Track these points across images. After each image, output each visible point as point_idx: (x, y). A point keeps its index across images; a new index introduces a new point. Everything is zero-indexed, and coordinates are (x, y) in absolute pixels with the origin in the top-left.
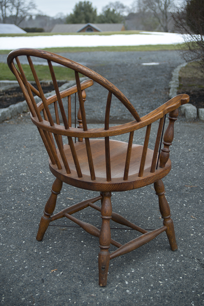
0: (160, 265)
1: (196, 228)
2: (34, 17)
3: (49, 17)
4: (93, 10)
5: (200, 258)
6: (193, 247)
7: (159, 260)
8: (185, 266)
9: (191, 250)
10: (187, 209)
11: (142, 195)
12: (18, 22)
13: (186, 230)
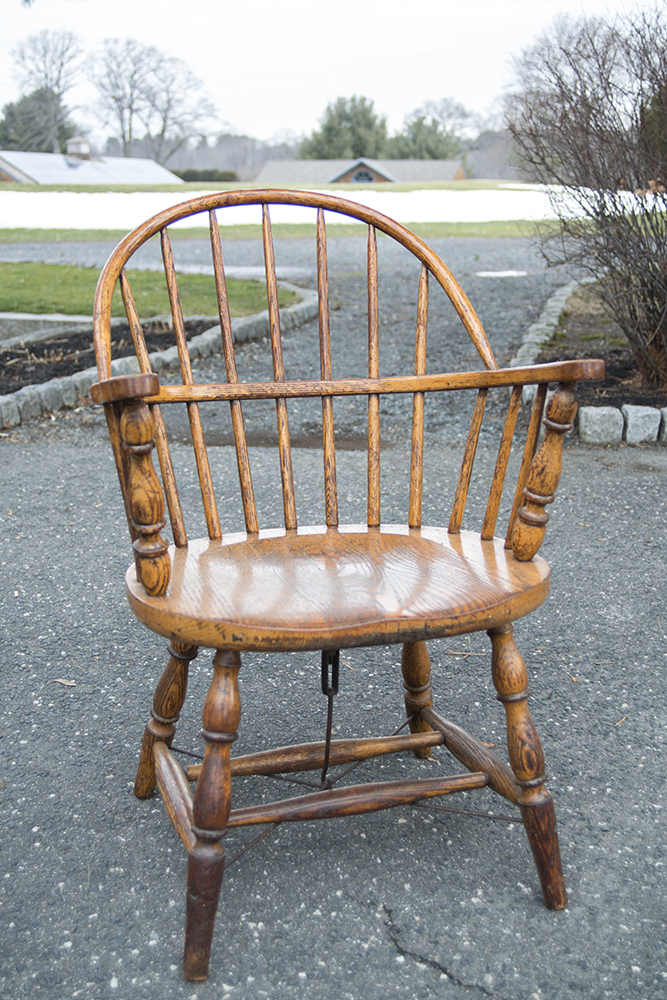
2: (212, 141)
3: (254, 141)
4: (378, 122)
12: (165, 152)
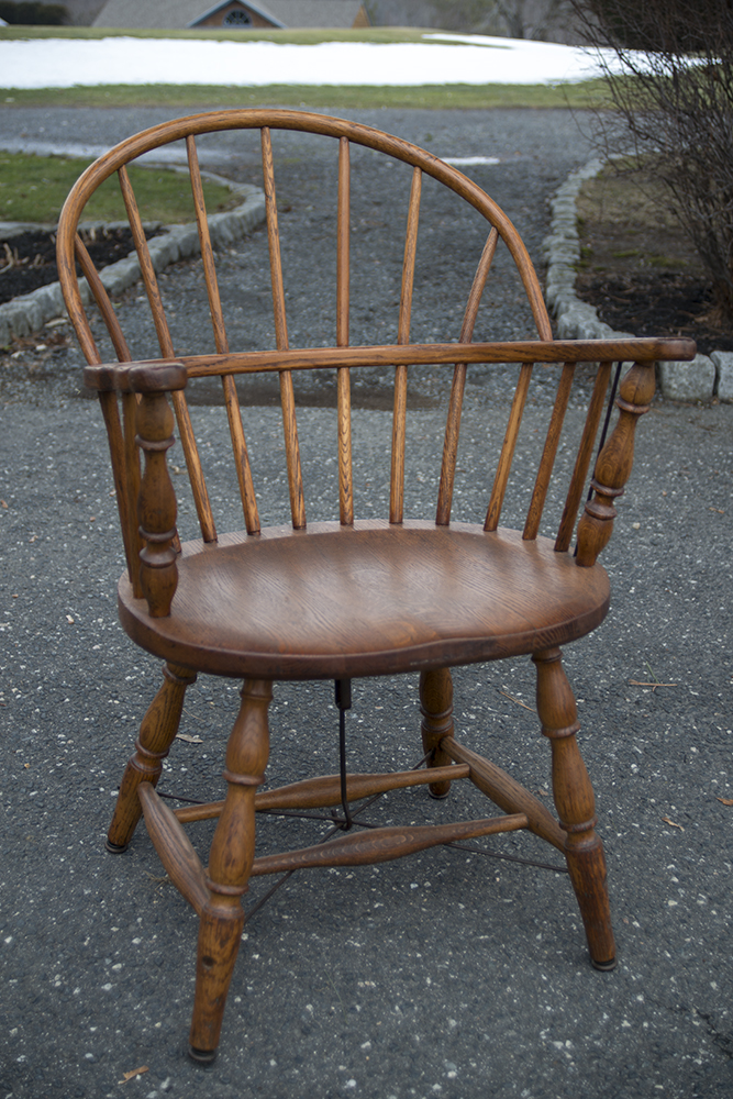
0: (559, 1044)
1: (686, 872)
5: (709, 1009)
6: (682, 961)
7: (554, 1018)
8: (655, 1049)
9: (672, 972)
10: (644, 785)
11: (470, 722)
13: (648, 881)
